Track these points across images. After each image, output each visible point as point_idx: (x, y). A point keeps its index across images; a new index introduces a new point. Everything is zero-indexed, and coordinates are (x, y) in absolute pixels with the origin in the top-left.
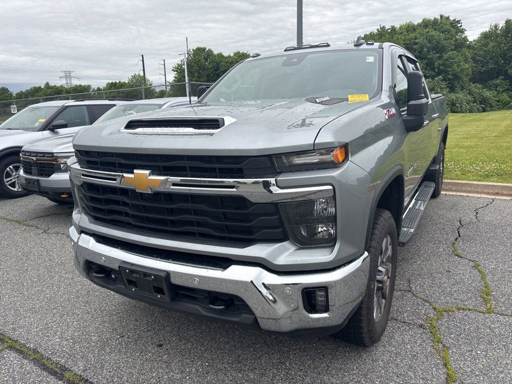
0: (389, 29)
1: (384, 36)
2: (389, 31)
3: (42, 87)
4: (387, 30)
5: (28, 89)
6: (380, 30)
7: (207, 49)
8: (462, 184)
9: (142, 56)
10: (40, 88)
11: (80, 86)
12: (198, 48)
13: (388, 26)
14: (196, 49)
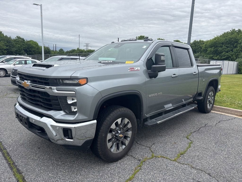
0: (237, 30)
1: (234, 34)
2: (237, 31)
3: (76, 50)
4: (236, 31)
5: (70, 50)
6: (232, 31)
7: (145, 37)
8: (225, 109)
9: (118, 38)
10: (75, 50)
11: (91, 50)
12: (141, 36)
13: (237, 29)
14: (140, 36)
